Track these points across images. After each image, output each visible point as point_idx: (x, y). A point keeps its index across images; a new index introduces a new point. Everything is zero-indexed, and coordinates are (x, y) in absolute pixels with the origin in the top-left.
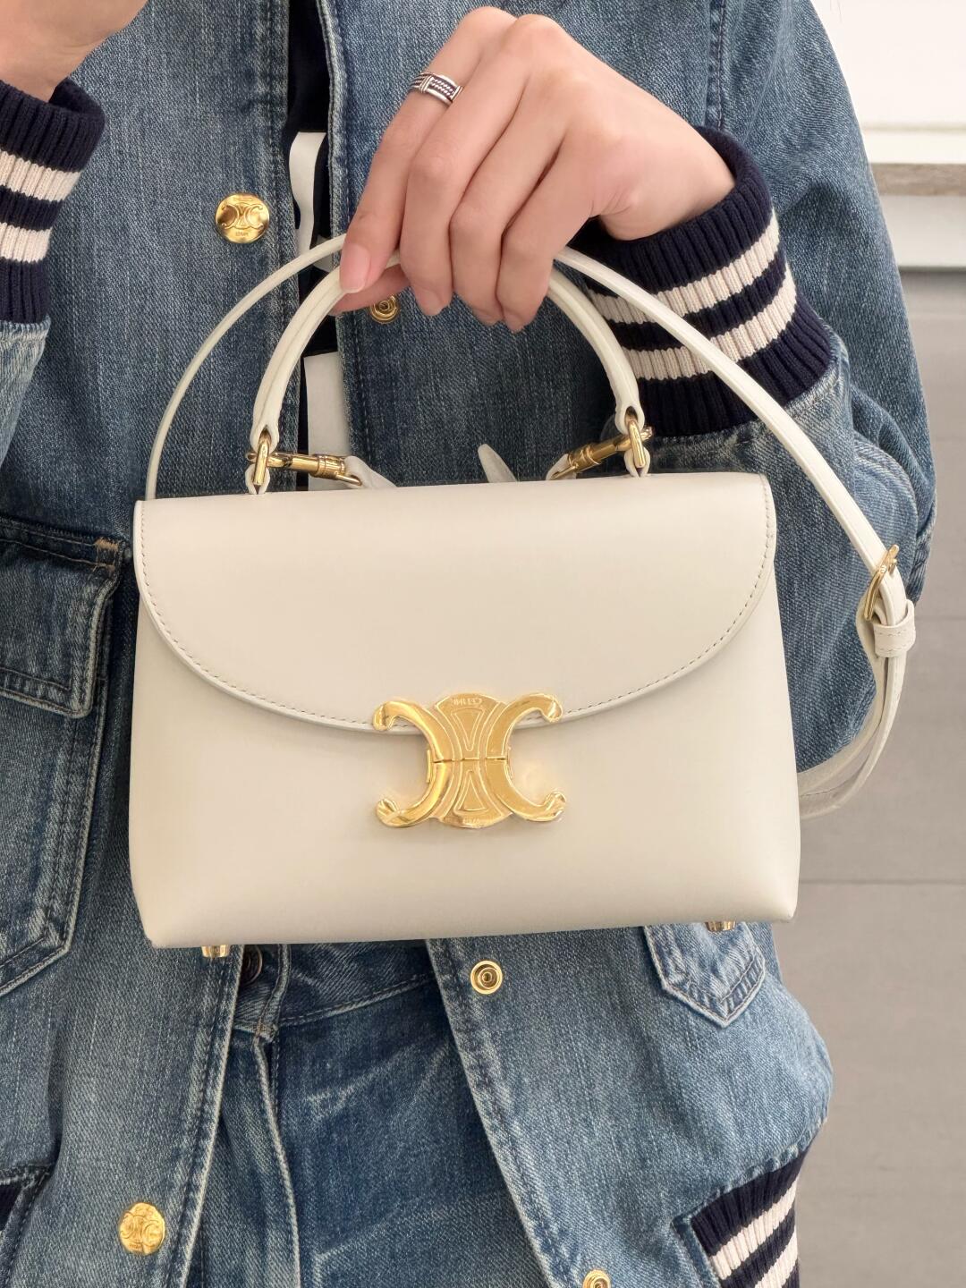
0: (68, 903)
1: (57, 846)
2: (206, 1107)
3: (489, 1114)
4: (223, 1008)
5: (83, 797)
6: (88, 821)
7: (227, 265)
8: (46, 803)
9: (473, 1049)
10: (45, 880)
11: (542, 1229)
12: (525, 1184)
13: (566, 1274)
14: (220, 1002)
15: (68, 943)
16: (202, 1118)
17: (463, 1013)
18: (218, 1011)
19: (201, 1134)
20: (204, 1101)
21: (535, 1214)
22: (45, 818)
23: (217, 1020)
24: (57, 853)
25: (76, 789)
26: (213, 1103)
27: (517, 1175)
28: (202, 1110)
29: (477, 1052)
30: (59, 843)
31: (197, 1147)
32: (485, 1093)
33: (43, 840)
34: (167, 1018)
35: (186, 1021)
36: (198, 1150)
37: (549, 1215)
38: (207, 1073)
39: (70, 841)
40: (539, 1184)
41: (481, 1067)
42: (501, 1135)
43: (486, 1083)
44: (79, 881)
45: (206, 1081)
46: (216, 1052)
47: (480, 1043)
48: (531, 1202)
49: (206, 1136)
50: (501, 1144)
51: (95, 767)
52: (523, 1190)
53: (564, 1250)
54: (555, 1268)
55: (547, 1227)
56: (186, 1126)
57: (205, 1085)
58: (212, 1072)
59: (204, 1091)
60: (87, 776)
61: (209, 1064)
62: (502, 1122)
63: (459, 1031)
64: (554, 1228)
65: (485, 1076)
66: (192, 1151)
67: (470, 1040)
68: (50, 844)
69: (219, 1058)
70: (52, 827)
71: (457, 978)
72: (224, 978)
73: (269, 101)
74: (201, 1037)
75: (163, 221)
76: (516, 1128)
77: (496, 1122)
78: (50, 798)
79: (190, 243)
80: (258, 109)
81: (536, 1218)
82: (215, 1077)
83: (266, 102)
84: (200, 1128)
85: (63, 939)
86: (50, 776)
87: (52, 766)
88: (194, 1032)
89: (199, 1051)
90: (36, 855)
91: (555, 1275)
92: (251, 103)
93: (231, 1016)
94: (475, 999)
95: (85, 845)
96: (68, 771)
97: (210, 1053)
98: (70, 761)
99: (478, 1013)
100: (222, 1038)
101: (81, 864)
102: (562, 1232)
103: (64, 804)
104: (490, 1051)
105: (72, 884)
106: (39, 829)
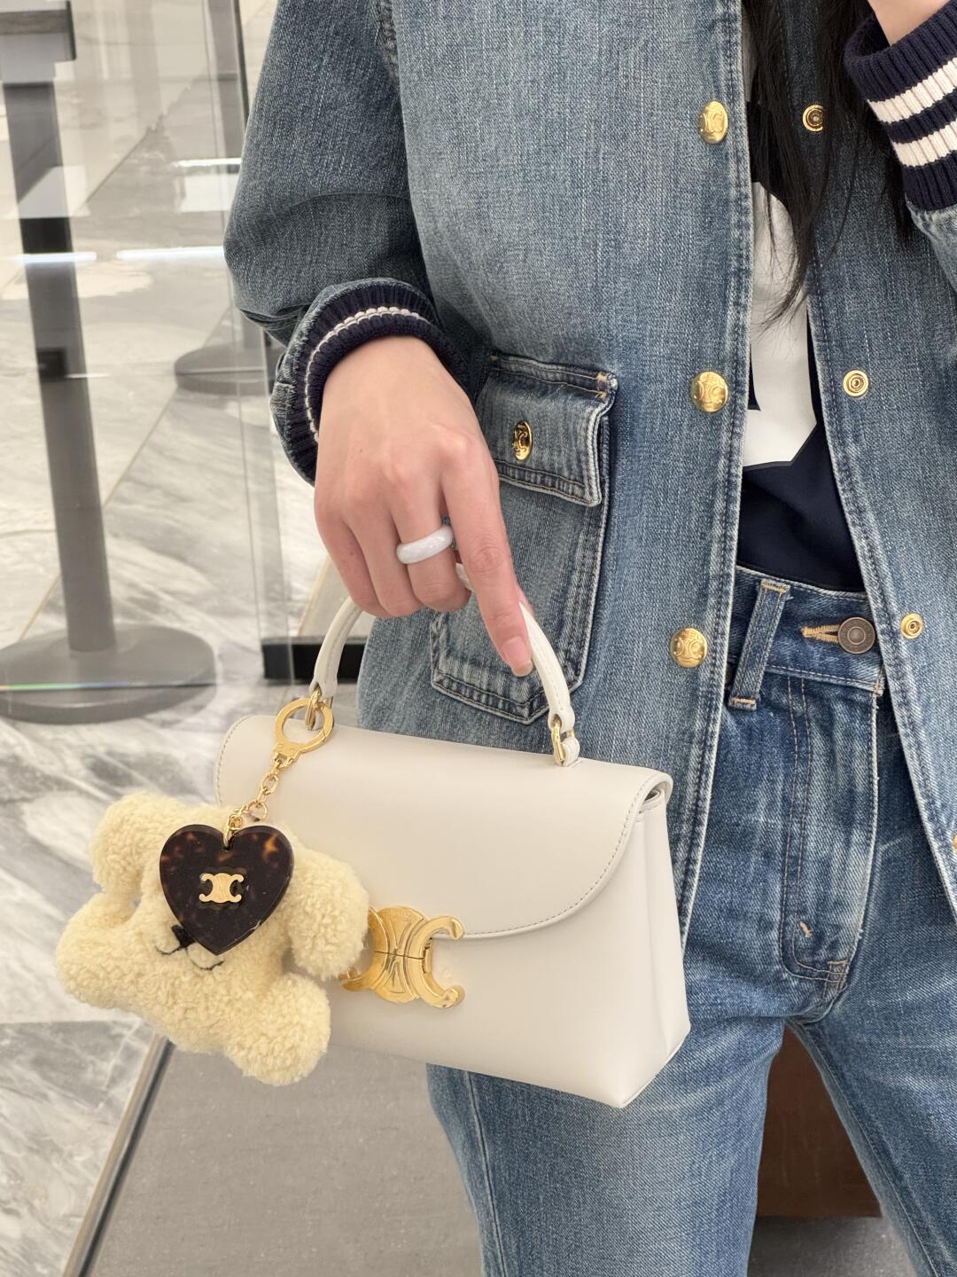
0: (581, 647)
1: (575, 604)
2: (700, 803)
3: (905, 725)
4: (710, 730)
5: (593, 567)
6: (596, 586)
7: (706, 162)
8: (571, 572)
9: (898, 679)
10: (566, 630)
11: (931, 803)
12: (923, 774)
13: (943, 835)
14: (708, 725)
15: (581, 678)
16: (697, 811)
17: (893, 653)
18: (707, 731)
19: (696, 822)
20: (698, 799)
21: (927, 796)
22: (569, 583)
23: (706, 739)
24: (575, 610)
25: (589, 561)
26: (705, 799)
27: (918, 768)
28: (697, 806)
29: (902, 681)
30: (576, 602)
31: (693, 832)
32: (903, 710)
33: (566, 599)
34: (667, 737)
35: (683, 740)
36: (694, 835)
37: (936, 795)
38: (700, 778)
39: (584, 601)
40: (932, 773)
41: (902, 691)
42: (912, 740)
43: (906, 703)
44: (588, 631)
45: (699, 784)
46: (706, 762)
47: (904, 674)
48: (926, 786)
49: (700, 824)
50: (910, 746)
51: (601, 545)
52: (921, 778)
53: (943, 819)
54: (935, 831)
55: (933, 803)
56: (685, 817)
57: (699, 787)
58: (704, 776)
59: (698, 791)
60: (596, 551)
61: (701, 772)
62: (912, 730)
63: (890, 665)
64: (938, 804)
65: (905, 698)
66: (689, 835)
67: (897, 672)
68: (570, 603)
69: (709, 767)
70: (573, 590)
71: (891, 627)
72: (710, 707)
73: (727, 19)
74: (695, 751)
75: (657, 129)
76: (923, 735)
77: (909, 731)
78: (574, 569)
79: (677, 145)
80: (719, 27)
81: (928, 797)
82: (706, 781)
83: (725, 21)
84: (695, 818)
85: (577, 675)
86: (574, 552)
87: (577, 544)
88: (689, 749)
89: (693, 763)
90: (561, 611)
91: (935, 837)
92: (714, 22)
93: (717, 736)
94: (903, 643)
95: (593, 604)
96: (585, 548)
97: (702, 763)
98: (586, 540)
99: (904, 652)
100: (710, 751)
101: (590, 618)
102: (943, 806)
103: (581, 572)
104: (911, 680)
105: (584, 634)
106: (565, 591)
